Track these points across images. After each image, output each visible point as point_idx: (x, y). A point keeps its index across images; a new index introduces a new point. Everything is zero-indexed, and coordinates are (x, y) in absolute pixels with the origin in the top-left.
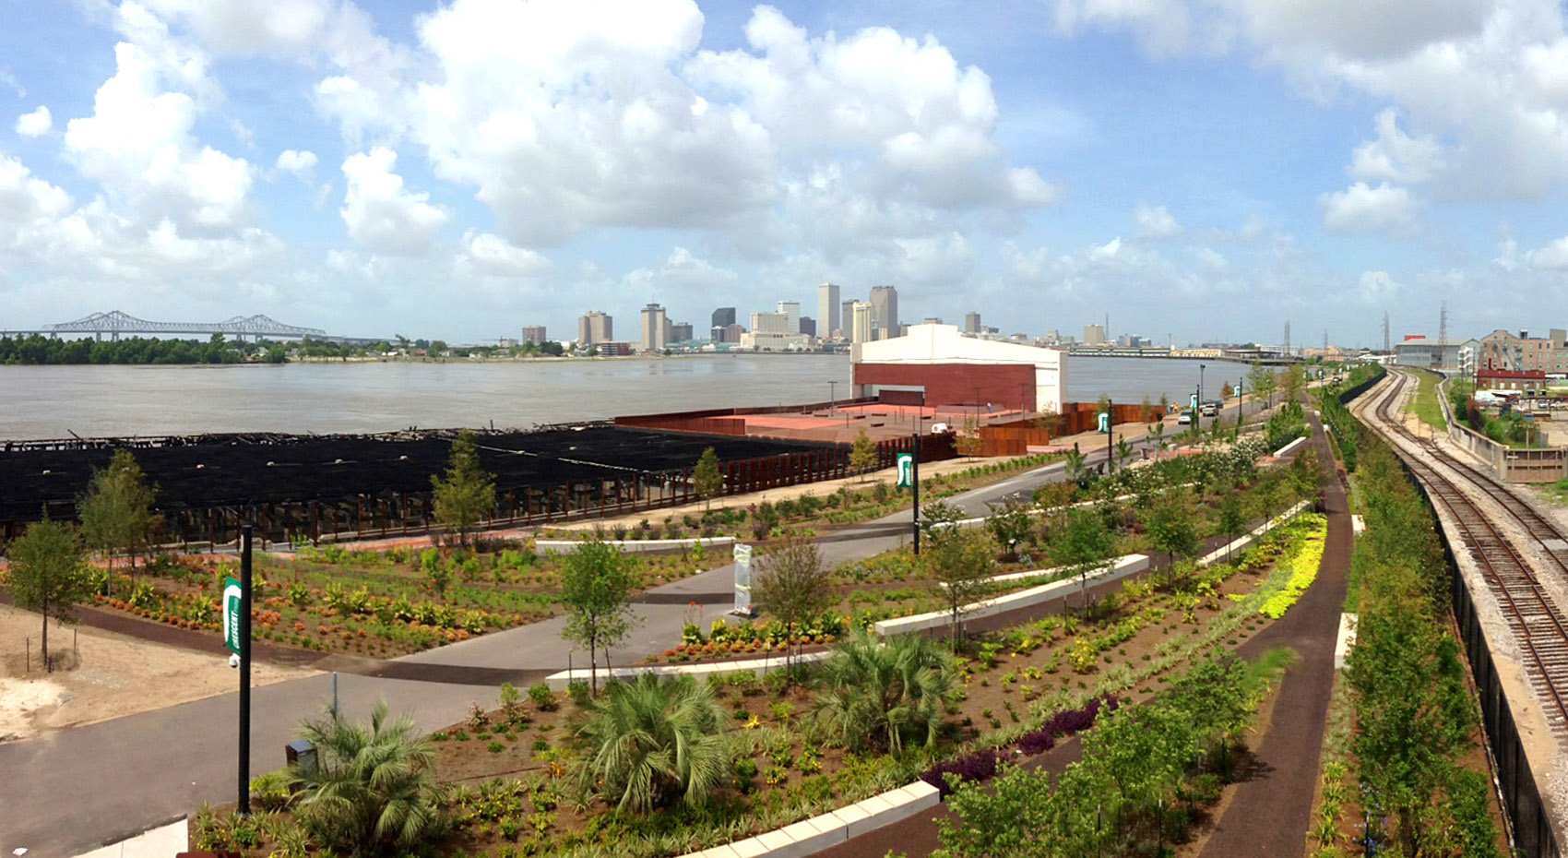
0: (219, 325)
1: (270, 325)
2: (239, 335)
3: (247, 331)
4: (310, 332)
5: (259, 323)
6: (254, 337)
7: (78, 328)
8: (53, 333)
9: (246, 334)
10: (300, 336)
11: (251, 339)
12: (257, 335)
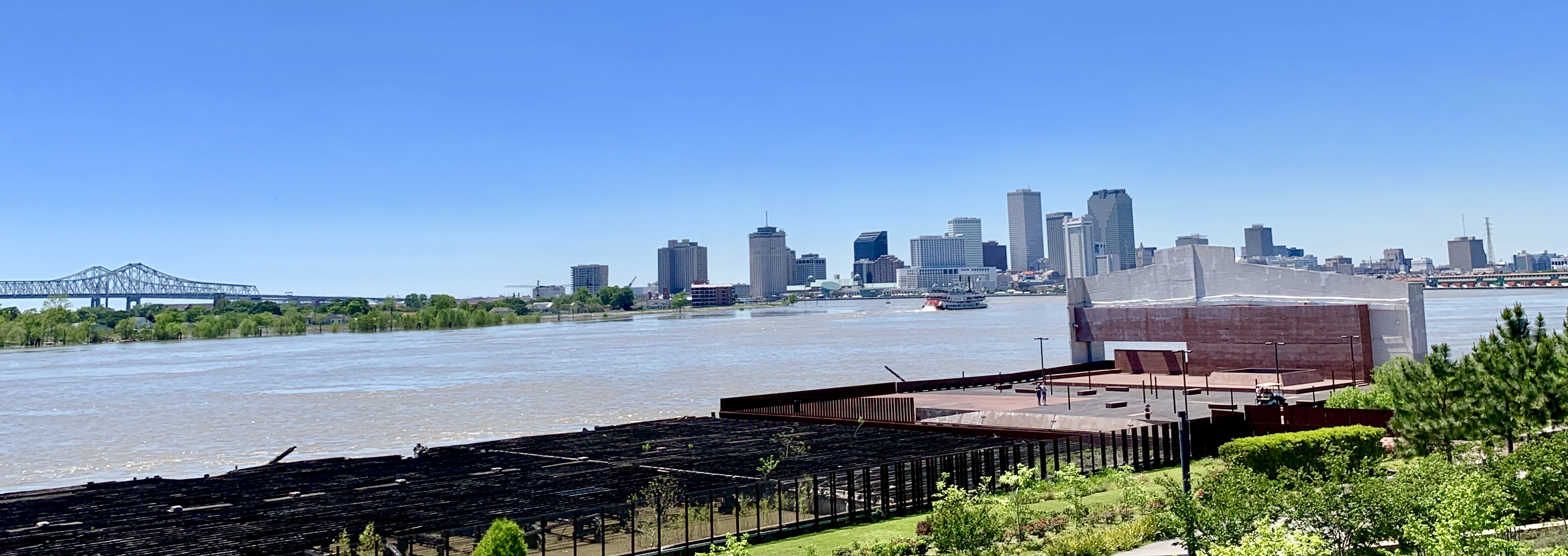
0: (58, 282)
1: (156, 280)
2: (95, 297)
5: (134, 277)
6: (125, 300)
9: (109, 296)
10: (207, 296)
12: (130, 298)
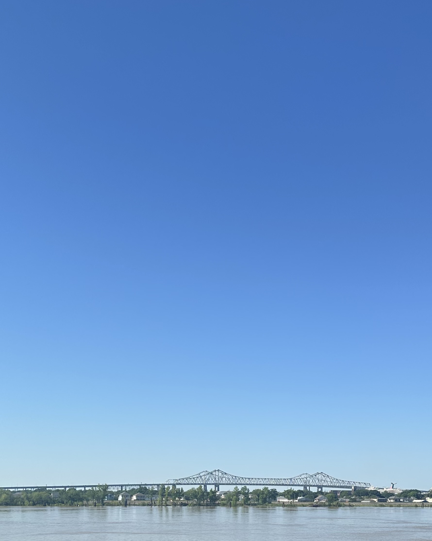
0: (291, 479)
1: (329, 480)
2: (305, 487)
3: (311, 483)
4: (357, 485)
5: (320, 477)
6: (316, 488)
7: (190, 482)
8: (174, 485)
9: (310, 486)
10: (350, 487)
11: (314, 490)
12: (318, 487)
